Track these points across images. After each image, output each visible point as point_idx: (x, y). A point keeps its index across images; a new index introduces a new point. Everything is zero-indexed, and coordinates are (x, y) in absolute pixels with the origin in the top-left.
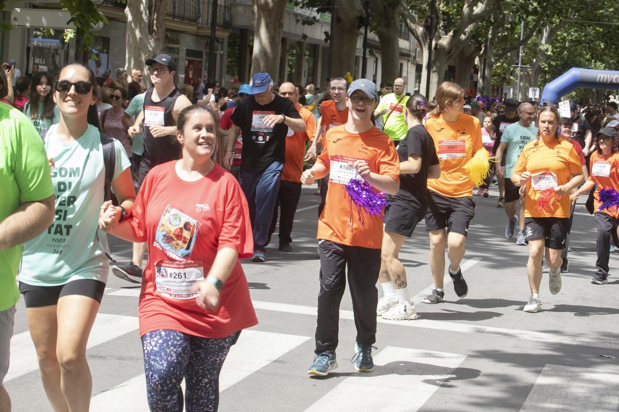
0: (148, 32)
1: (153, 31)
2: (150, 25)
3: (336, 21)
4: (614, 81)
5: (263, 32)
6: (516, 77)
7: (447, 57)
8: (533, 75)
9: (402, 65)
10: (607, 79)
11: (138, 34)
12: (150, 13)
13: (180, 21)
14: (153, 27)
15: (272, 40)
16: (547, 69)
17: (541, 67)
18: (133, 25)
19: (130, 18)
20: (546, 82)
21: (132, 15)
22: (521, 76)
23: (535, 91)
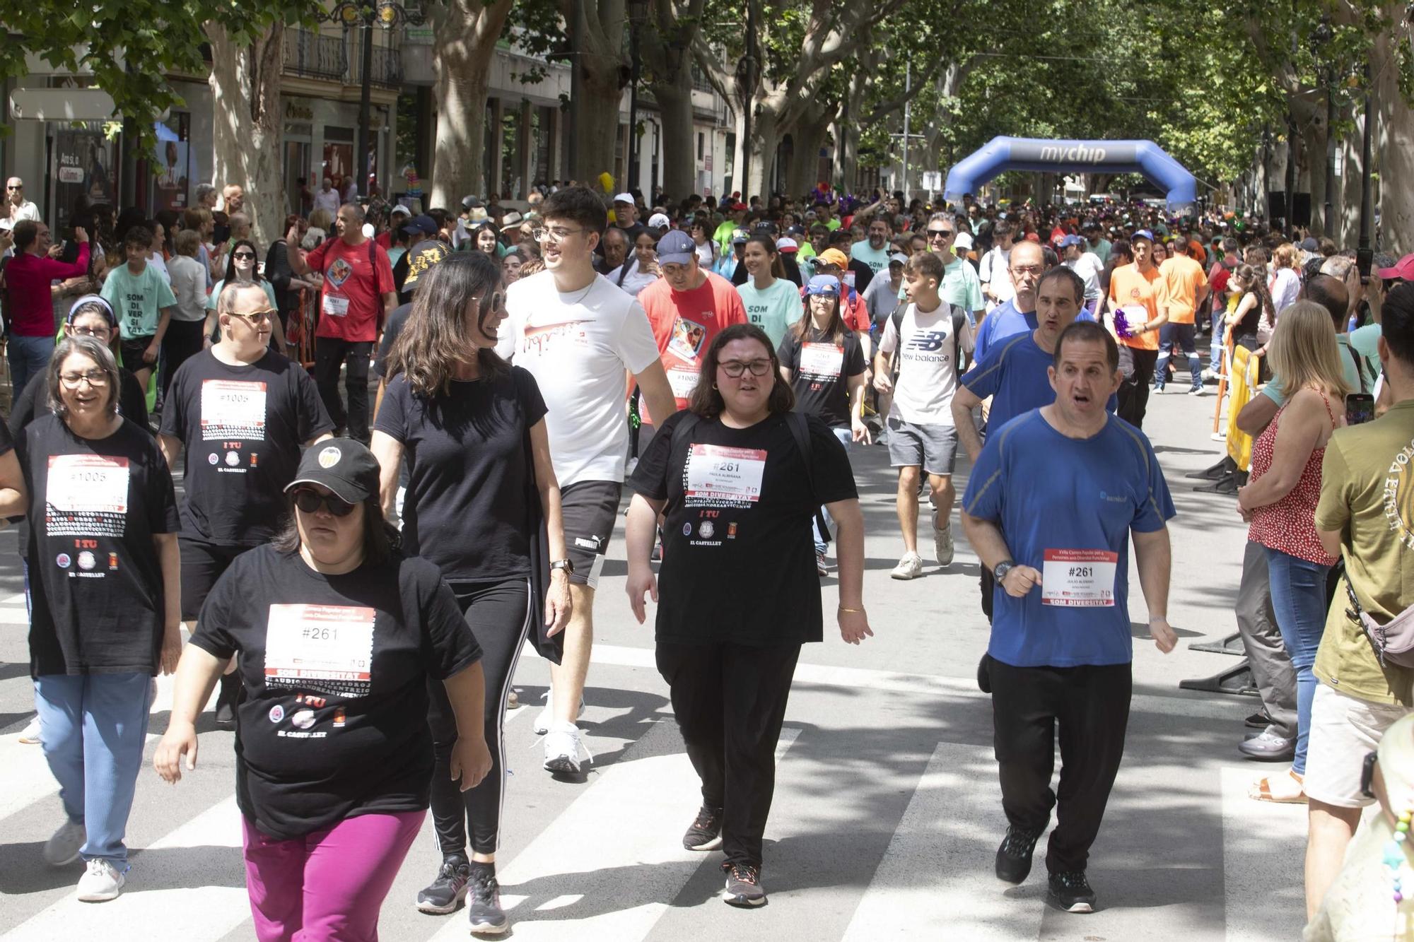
0: (250, 116)
1: (259, 114)
2: (254, 104)
3: (581, 76)
4: (1070, 158)
5: (453, 105)
6: (900, 153)
7: (778, 127)
8: (930, 149)
9: (701, 136)
10: (1058, 154)
11: (233, 121)
12: (253, 83)
13: (311, 78)
14: (259, 107)
15: (470, 117)
16: (953, 139)
17: (943, 136)
18: (223, 104)
19: (218, 92)
20: (953, 160)
21: (222, 87)
22: (909, 152)
23: (933, 177)
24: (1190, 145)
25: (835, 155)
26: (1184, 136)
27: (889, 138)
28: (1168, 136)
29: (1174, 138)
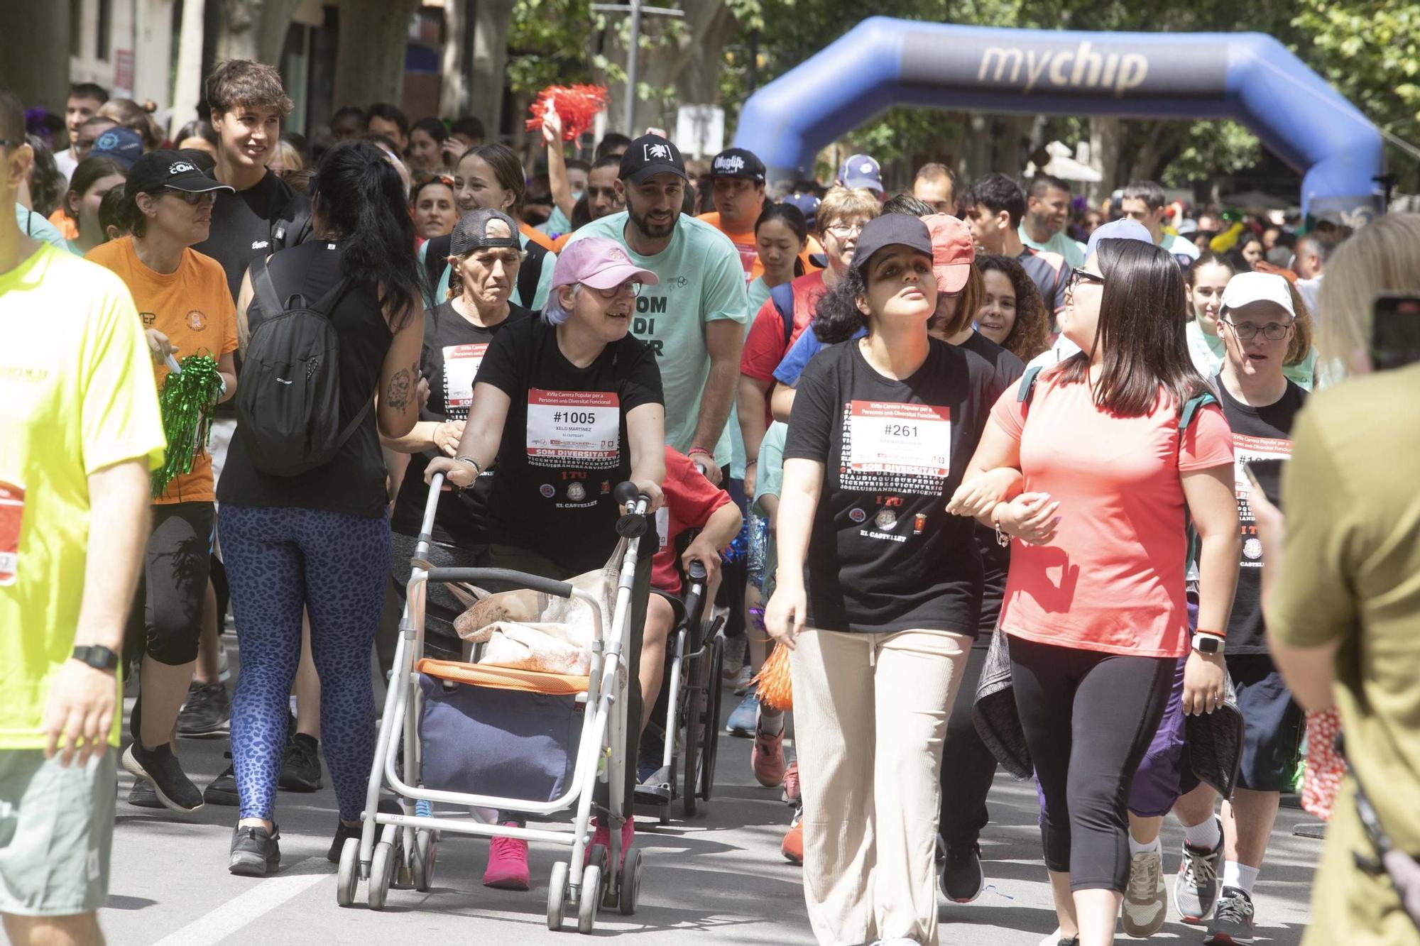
4: (1057, 78)
6: (619, 56)
8: (699, 50)
16: (757, 22)
17: (731, 16)
20: (756, 80)
22: (642, 55)
23: (702, 121)
24: (1372, 48)
25: (450, 55)
26: (1356, 22)
27: (593, 15)
28: (1316, 22)
29: (1330, 29)
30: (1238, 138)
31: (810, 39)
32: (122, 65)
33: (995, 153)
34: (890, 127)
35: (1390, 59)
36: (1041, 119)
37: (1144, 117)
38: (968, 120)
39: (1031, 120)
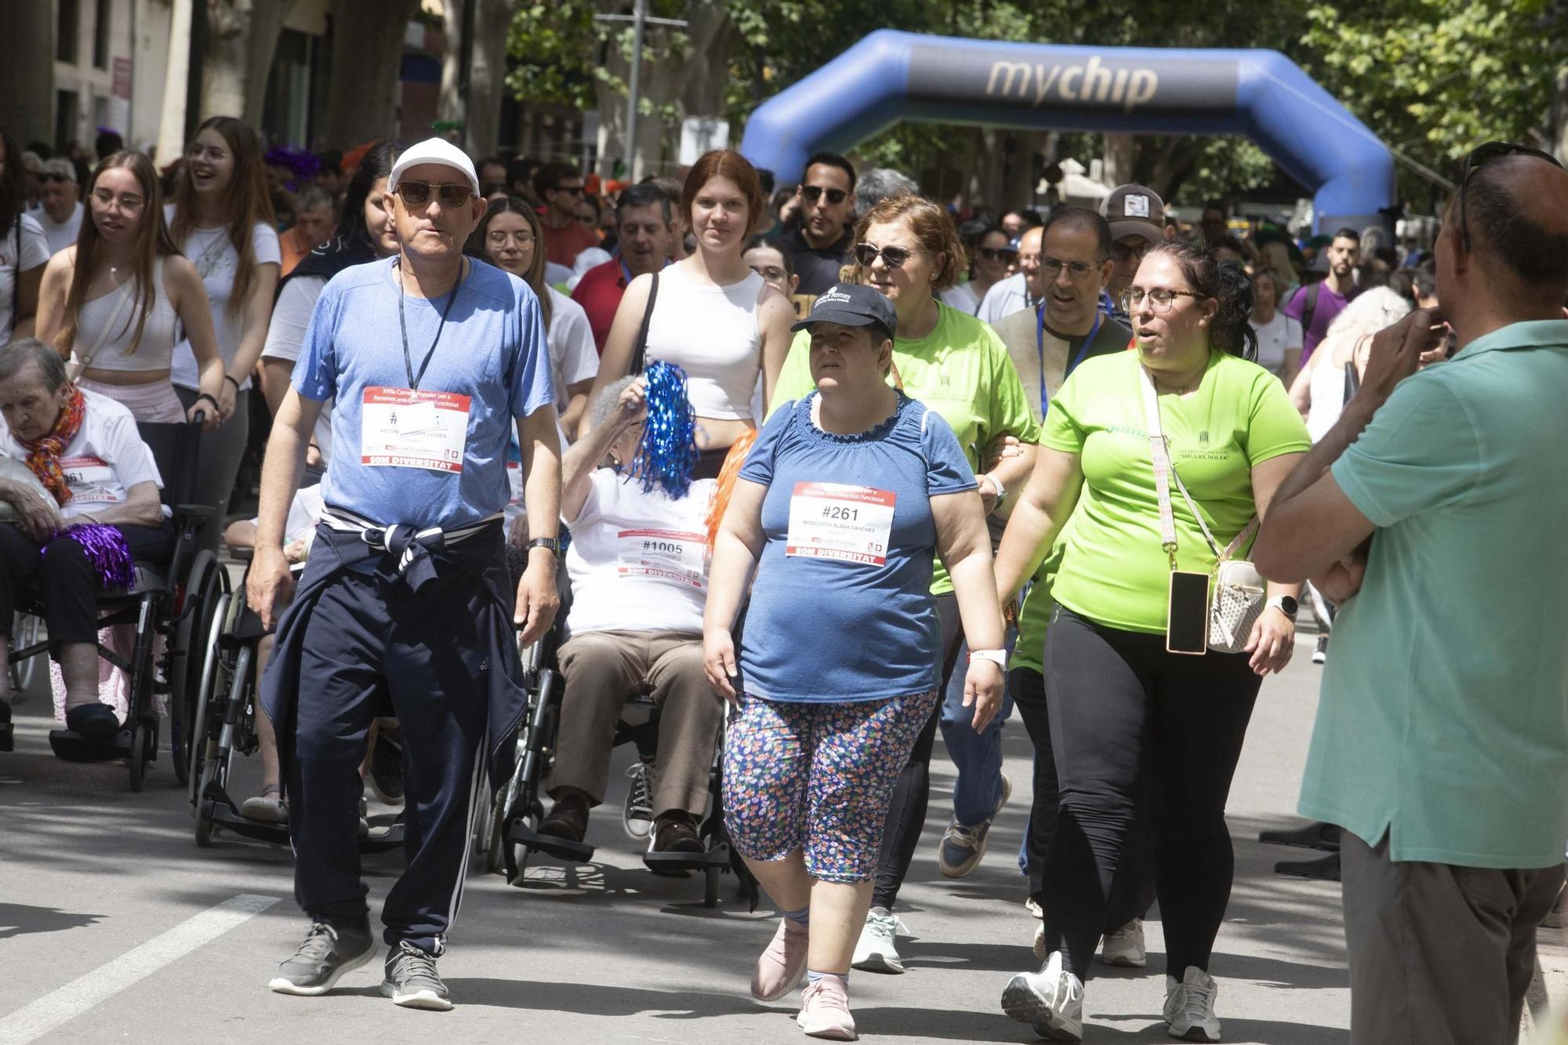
4: (1065, 92)
6: (623, 70)
8: (704, 64)
10: (1033, 82)
16: (762, 38)
17: (737, 29)
20: (764, 91)
22: (646, 68)
23: (707, 130)
24: (1381, 66)
25: (449, 71)
26: (1366, 40)
27: (596, 25)
28: (1325, 40)
29: (1340, 46)
30: (1252, 156)
31: (817, 51)
32: (120, 73)
33: (1007, 170)
34: (899, 142)
35: (1401, 79)
36: (1054, 136)
37: (1158, 134)
38: (979, 135)
39: (1045, 134)
